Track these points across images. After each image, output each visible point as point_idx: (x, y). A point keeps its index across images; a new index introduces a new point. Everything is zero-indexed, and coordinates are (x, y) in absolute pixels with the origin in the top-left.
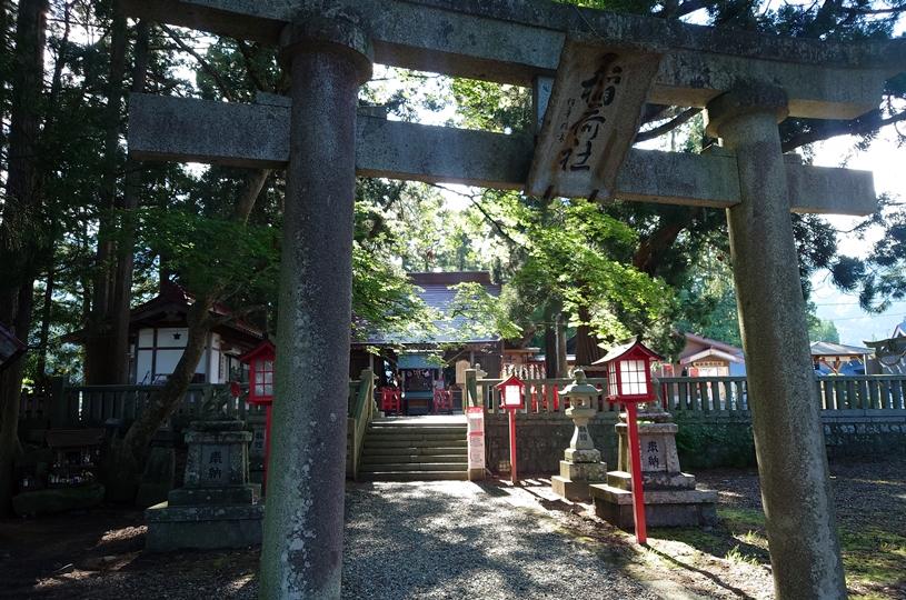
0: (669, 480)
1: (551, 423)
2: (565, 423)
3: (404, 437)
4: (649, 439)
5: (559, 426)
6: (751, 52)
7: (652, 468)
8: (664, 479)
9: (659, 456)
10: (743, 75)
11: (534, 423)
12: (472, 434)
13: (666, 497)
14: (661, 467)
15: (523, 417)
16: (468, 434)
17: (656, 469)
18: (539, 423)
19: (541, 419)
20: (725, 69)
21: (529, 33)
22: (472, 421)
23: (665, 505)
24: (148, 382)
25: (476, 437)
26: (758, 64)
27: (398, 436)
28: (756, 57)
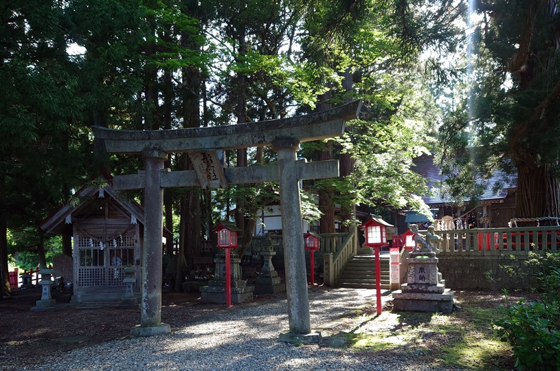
0: (426, 288)
1: (466, 258)
2: (477, 258)
3: (368, 265)
4: (420, 266)
5: (473, 260)
6: (280, 126)
7: (421, 282)
8: (423, 287)
9: (426, 275)
10: (278, 135)
11: (454, 258)
12: (392, 263)
13: (419, 296)
14: (426, 281)
15: (447, 254)
16: (390, 263)
17: (423, 282)
18: (458, 258)
19: (460, 255)
20: (271, 135)
21: (204, 138)
22: (392, 256)
23: (418, 300)
24: (261, 234)
25: (395, 265)
26: (284, 130)
27: (365, 264)
28: (282, 127)
